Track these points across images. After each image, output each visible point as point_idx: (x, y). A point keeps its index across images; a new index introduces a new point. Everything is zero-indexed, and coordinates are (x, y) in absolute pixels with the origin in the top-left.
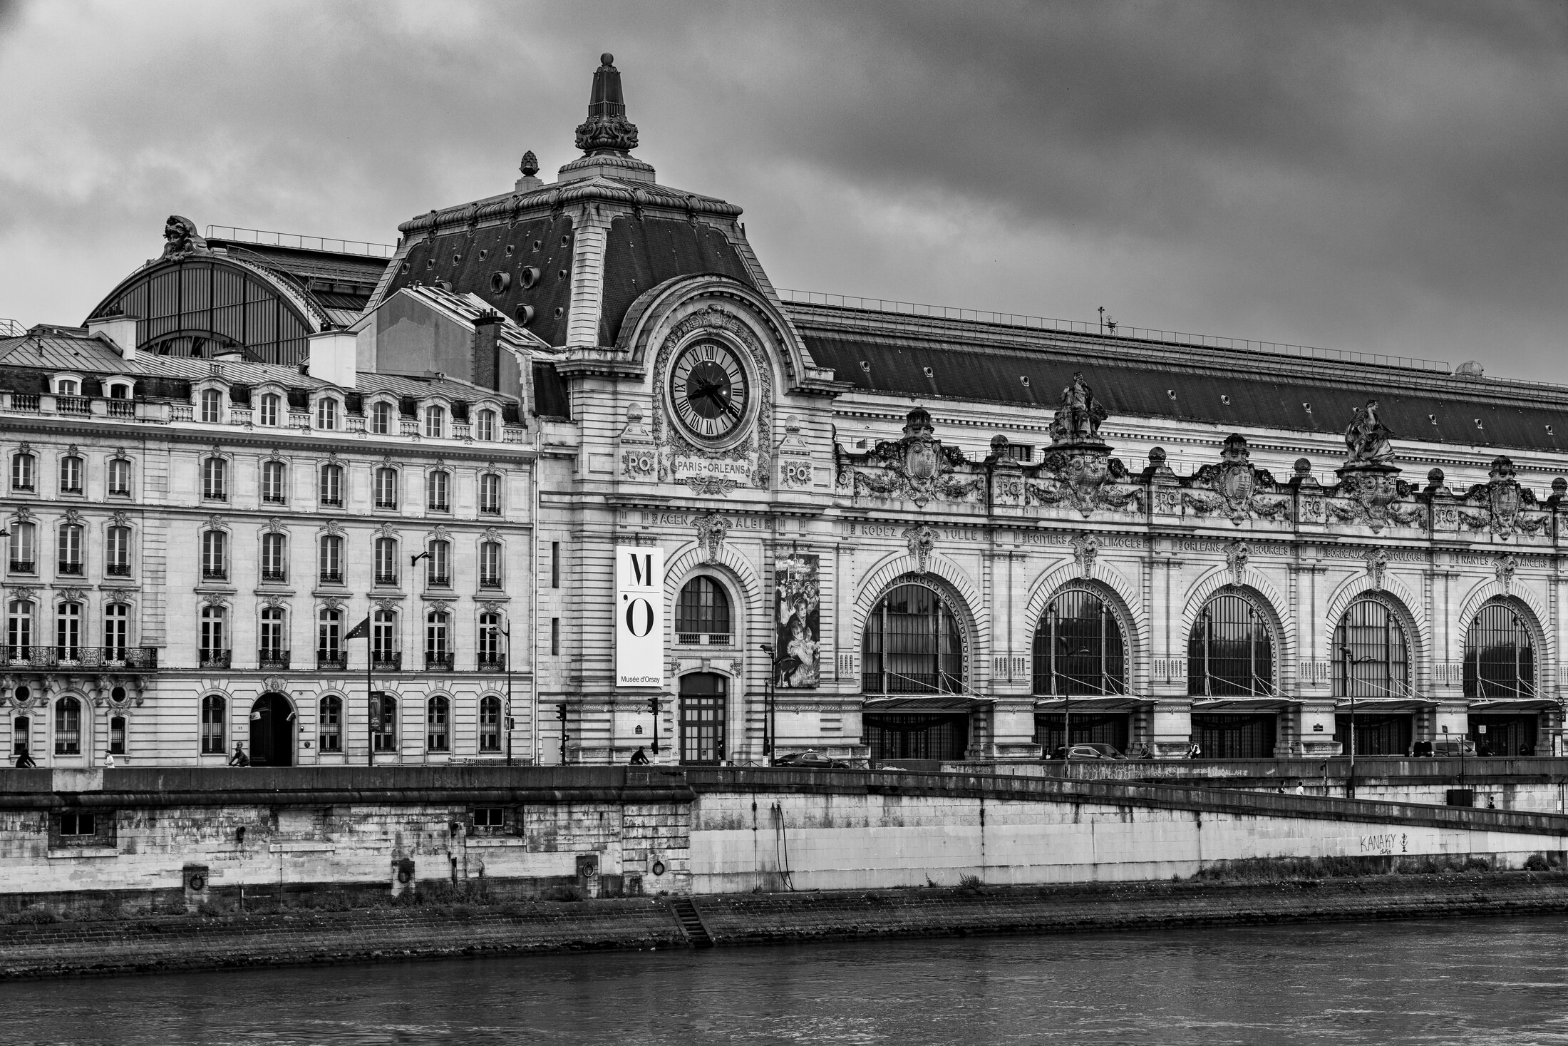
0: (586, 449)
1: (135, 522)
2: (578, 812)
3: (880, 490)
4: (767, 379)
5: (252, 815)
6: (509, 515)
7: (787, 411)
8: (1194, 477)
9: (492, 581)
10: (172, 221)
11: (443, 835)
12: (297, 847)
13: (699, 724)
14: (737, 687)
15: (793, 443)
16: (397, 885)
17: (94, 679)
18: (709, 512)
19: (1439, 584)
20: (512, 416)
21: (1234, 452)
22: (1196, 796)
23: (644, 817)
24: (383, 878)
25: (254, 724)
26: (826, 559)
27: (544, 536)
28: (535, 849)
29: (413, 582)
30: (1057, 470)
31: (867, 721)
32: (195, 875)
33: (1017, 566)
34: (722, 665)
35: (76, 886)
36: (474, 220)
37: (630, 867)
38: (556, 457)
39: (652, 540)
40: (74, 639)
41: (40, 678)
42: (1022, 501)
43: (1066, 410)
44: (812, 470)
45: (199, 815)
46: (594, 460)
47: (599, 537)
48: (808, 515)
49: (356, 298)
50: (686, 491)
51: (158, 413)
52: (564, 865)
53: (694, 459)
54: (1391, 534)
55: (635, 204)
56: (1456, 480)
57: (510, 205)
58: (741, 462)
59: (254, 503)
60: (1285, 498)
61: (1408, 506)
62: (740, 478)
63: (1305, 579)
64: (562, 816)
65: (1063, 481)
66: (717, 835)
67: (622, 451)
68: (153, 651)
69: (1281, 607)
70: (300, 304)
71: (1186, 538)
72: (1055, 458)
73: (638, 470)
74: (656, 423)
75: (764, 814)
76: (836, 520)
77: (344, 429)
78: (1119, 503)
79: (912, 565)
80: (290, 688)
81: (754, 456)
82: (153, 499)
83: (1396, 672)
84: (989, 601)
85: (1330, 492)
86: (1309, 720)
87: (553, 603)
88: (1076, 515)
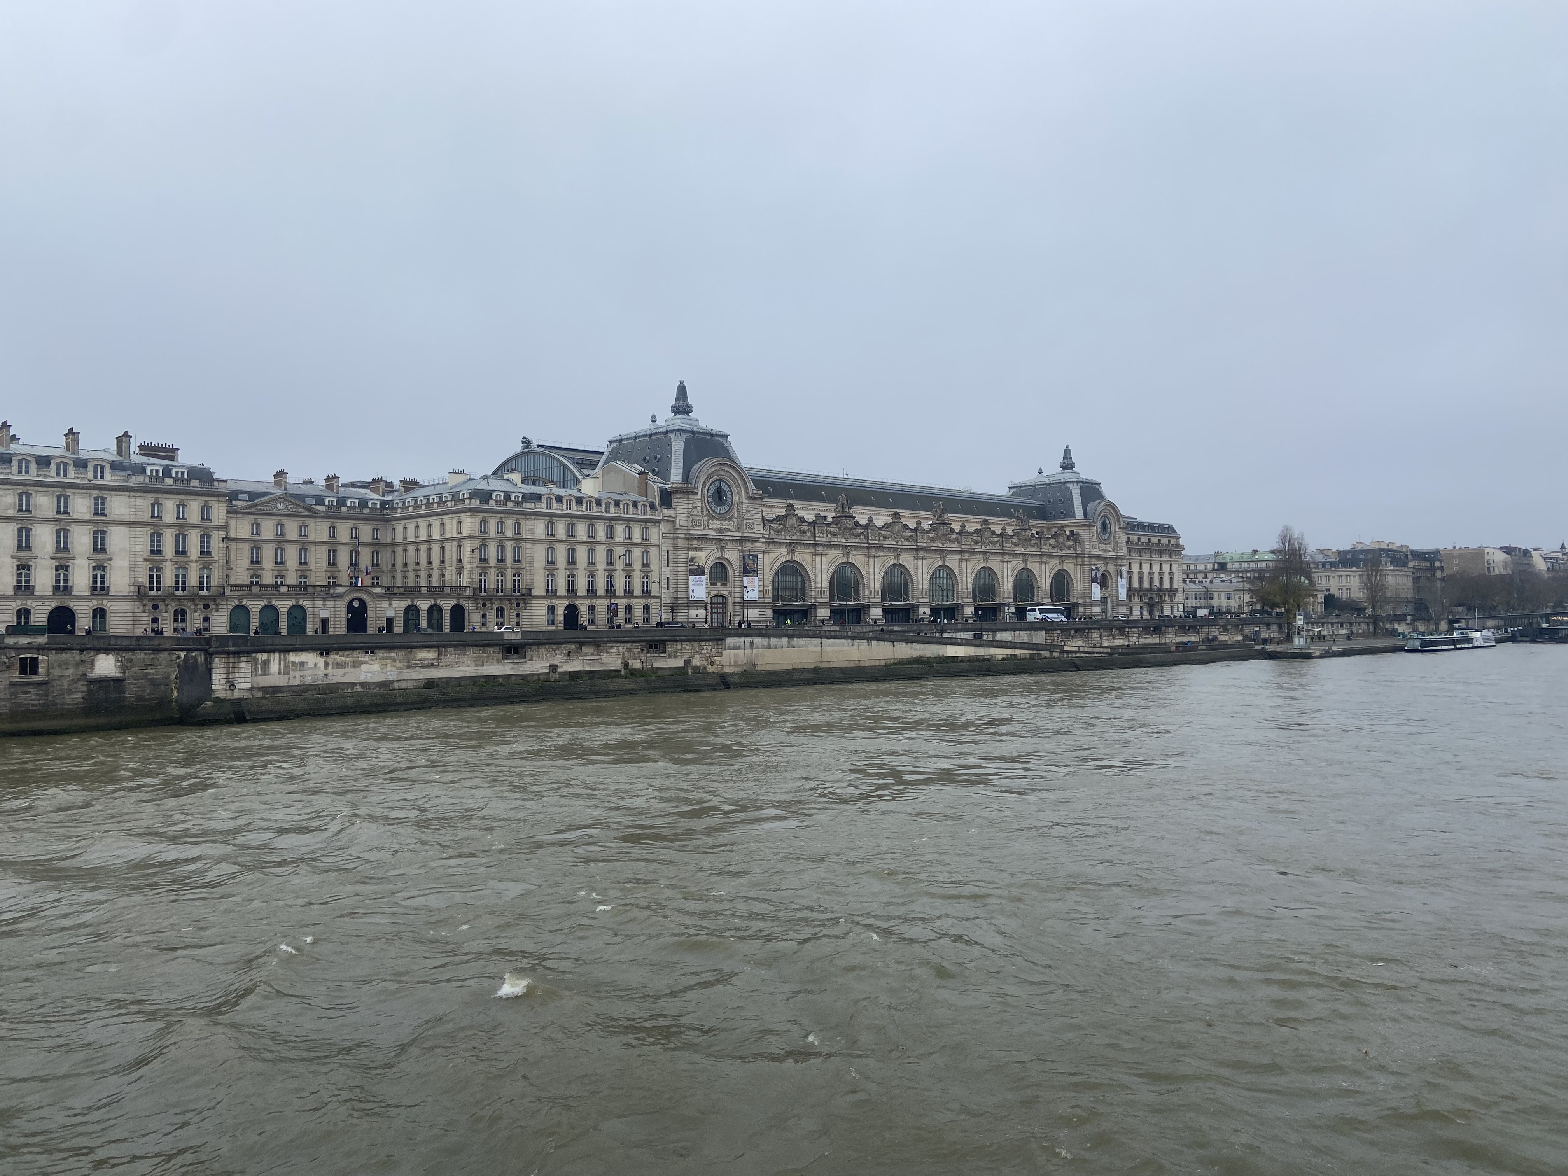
0: (678, 518)
1: (523, 544)
2: (685, 645)
3: (778, 532)
4: (740, 493)
5: (573, 646)
6: (652, 541)
7: (746, 505)
8: (883, 527)
9: (646, 564)
10: (524, 438)
11: (639, 653)
12: (588, 658)
13: (717, 613)
14: (730, 600)
15: (749, 515)
16: (623, 670)
17: (510, 600)
18: (721, 540)
19: (964, 563)
20: (652, 506)
21: (896, 518)
22: (893, 636)
23: (707, 646)
24: (619, 668)
25: (565, 615)
26: (760, 556)
27: (664, 548)
28: (670, 657)
29: (619, 565)
30: (837, 524)
31: (774, 612)
32: (553, 668)
33: (824, 559)
34: (725, 593)
35: (512, 673)
36: (636, 438)
37: (702, 663)
38: (668, 521)
39: (701, 550)
40: (502, 585)
41: (491, 600)
42: (825, 535)
43: (840, 504)
44: (755, 525)
45: (555, 647)
46: (681, 522)
47: (682, 549)
48: (754, 540)
49: (593, 465)
50: (712, 533)
51: (530, 506)
52: (680, 663)
53: (715, 521)
54: (948, 546)
55: (693, 432)
56: (970, 528)
57: (649, 432)
58: (731, 522)
59: (564, 538)
60: (913, 534)
61: (954, 537)
62: (731, 528)
63: (920, 562)
64: (679, 646)
65: (839, 528)
66: (733, 652)
67: (691, 519)
68: (530, 590)
69: (912, 572)
70: (572, 467)
71: (880, 548)
72: (836, 521)
73: (696, 525)
74: (702, 509)
75: (748, 644)
76: (763, 542)
77: (595, 511)
78: (858, 536)
79: (789, 558)
80: (578, 602)
81: (735, 520)
82: (529, 536)
83: (950, 593)
84: (815, 570)
85: (928, 531)
86: (922, 610)
87: (667, 572)
88: (844, 540)
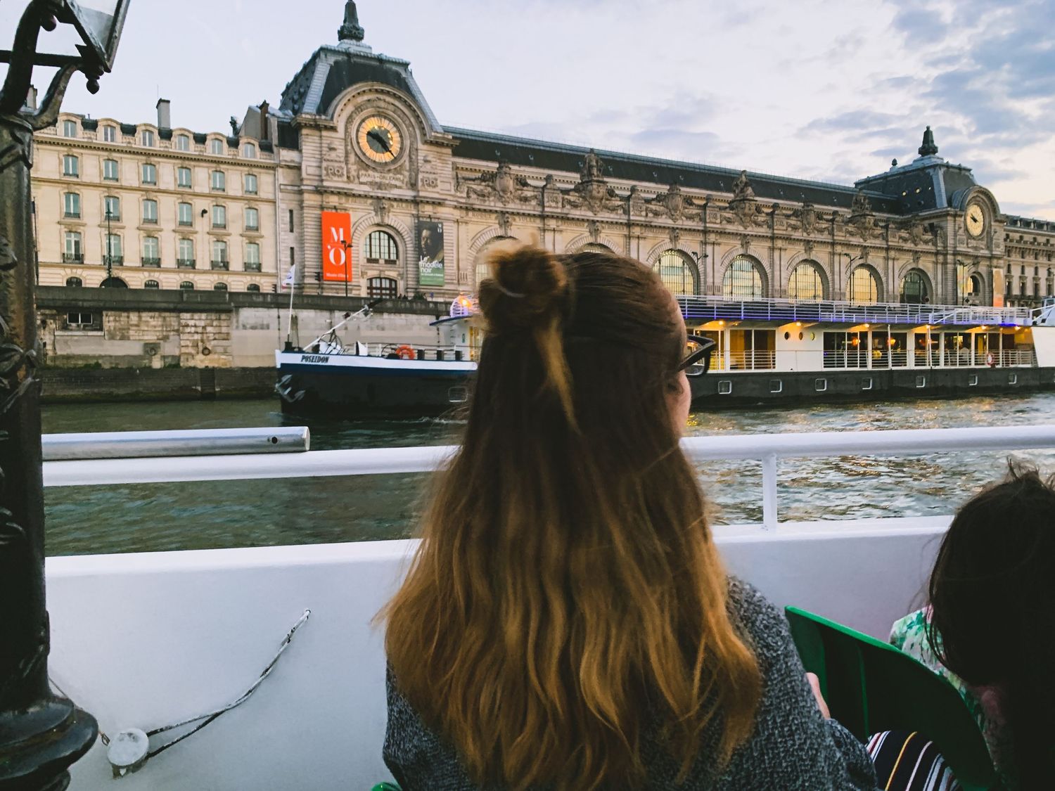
0: (305, 164)
2: (146, 316)
3: (482, 195)
4: (413, 137)
6: (262, 195)
7: (424, 152)
8: (653, 199)
9: (253, 228)
10: (232, 119)
18: (379, 199)
19: (777, 253)
21: (674, 190)
23: (195, 320)
26: (450, 226)
27: (284, 206)
29: (202, 225)
30: (580, 192)
33: (558, 235)
34: (393, 274)
37: (184, 350)
38: (289, 167)
39: (345, 210)
42: (560, 205)
43: (587, 166)
44: (438, 182)
46: (309, 168)
47: (313, 207)
48: (438, 203)
50: (365, 188)
52: (131, 348)
53: (370, 172)
54: (752, 230)
58: (399, 176)
59: (97, 180)
60: (700, 211)
61: (761, 218)
62: (398, 183)
63: (710, 248)
64: (134, 317)
65: (584, 198)
66: (249, 332)
67: (325, 165)
71: (648, 226)
72: (579, 188)
73: (334, 174)
74: (346, 153)
76: (455, 207)
77: (159, 145)
78: (613, 209)
79: (501, 232)
80: (125, 275)
81: (407, 174)
85: (723, 210)
87: (291, 240)
88: (590, 213)
